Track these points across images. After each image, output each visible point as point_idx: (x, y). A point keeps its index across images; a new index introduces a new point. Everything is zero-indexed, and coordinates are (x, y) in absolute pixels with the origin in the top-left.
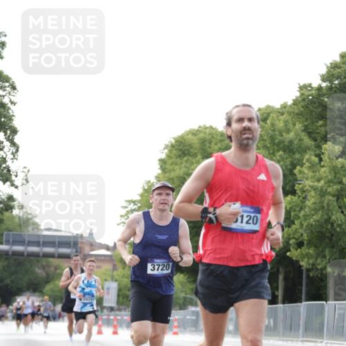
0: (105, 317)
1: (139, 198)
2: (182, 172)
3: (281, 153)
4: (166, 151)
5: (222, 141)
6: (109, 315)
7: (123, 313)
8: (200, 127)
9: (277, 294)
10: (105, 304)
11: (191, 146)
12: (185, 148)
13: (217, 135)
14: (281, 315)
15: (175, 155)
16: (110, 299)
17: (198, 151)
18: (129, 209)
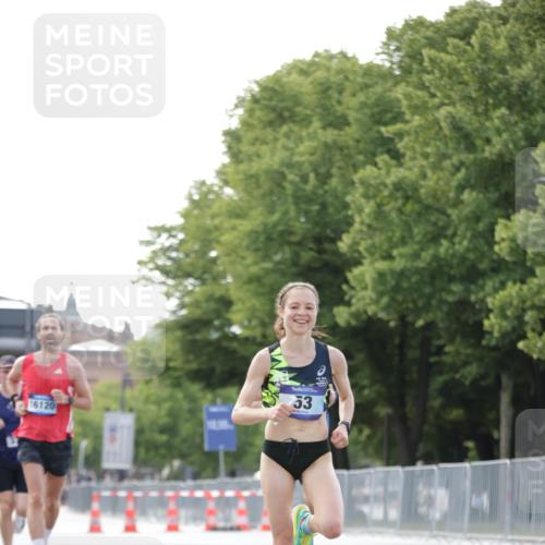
0: (106, 494)
1: (181, 221)
2: (277, 159)
3: (503, 110)
4: (240, 111)
5: (367, 86)
6: (114, 490)
7: (148, 483)
8: (317, 55)
9: (496, 435)
10: (107, 464)
11: (296, 100)
12: (282, 105)
13: (355, 72)
14: (505, 485)
15: (261, 121)
16: (118, 452)
17: (313, 110)
18: (157, 247)
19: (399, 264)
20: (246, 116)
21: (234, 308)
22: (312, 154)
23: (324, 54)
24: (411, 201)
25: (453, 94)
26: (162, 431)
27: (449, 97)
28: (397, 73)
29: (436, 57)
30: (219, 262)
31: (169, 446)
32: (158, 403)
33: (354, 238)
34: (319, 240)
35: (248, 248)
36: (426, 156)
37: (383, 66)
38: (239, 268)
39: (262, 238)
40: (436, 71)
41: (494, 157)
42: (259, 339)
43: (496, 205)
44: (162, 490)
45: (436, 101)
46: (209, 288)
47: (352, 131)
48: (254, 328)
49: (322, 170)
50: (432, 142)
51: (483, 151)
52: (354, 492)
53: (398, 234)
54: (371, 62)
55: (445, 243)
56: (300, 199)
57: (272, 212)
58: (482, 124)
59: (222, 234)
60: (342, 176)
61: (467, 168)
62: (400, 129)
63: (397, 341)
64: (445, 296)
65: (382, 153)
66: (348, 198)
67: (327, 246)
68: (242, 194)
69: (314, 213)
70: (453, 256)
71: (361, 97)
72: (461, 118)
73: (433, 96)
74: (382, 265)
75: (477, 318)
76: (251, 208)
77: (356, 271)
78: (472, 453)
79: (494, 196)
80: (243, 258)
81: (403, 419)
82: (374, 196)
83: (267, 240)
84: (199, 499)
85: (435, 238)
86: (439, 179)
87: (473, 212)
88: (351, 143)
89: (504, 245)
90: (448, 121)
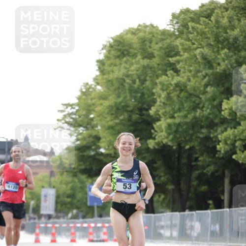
0: (42, 225)
1: (77, 101)
2: (121, 73)
3: (226, 50)
4: (104, 51)
5: (163, 40)
6: (46, 223)
7: (62, 220)
8: (139, 25)
9: (222, 198)
10: (43, 212)
11: (130, 46)
12: (124, 48)
13: (157, 33)
14: (227, 220)
15: (114, 56)
16: (48, 206)
17: (138, 51)
18: (66, 113)
19: (177, 120)
20: (107, 53)
21: (101, 141)
22: (137, 71)
23: (143, 25)
24: (183, 92)
25: (202, 43)
26: (68, 197)
27: (201, 44)
28: (177, 33)
29: (195, 26)
30: (94, 120)
31: (71, 203)
32: (66, 184)
33: (157, 108)
34: (140, 110)
35: (108, 113)
36: (190, 71)
37: (170, 30)
38: (104, 122)
39: (114, 109)
40: (195, 33)
41: (221, 72)
42: (113, 155)
43: (222, 93)
44: (68, 224)
45: (195, 46)
46: (89, 132)
47: (156, 60)
48: (111, 150)
49: (142, 78)
50: (193, 65)
51: (217, 69)
52: (157, 224)
53: (177, 107)
54: (165, 29)
55: (199, 111)
56: (132, 91)
57: (119, 97)
58: (216, 56)
59: (96, 107)
60: (151, 80)
61: (209, 76)
62: (178, 59)
63: (177, 155)
64: (199, 135)
65: (170, 70)
66: (154, 91)
67: (144, 112)
68: (105, 89)
69: (138, 98)
70: (203, 116)
71: (160, 45)
72: (206, 54)
73: (193, 44)
74: (170, 121)
75: (214, 145)
76: (109, 95)
77: (158, 124)
78: (211, 206)
79: (222, 89)
80: (106, 118)
81: (179, 190)
82: (166, 90)
83: (116, 110)
84: (85, 228)
85: (194, 108)
86: (196, 82)
87: (212, 96)
88: (156, 65)
89: (226, 111)
90: (201, 55)
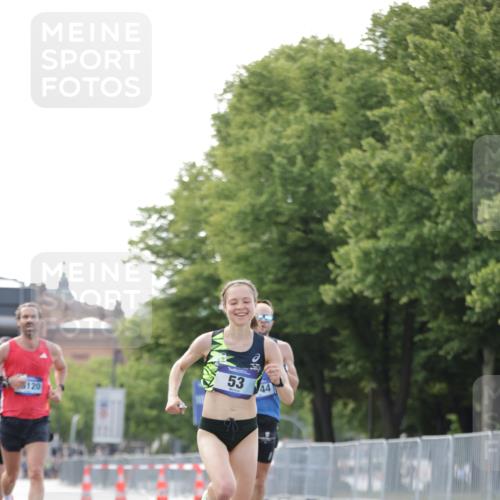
0: (98, 467)
1: (171, 202)
2: (264, 142)
3: (485, 94)
4: (229, 96)
5: (352, 71)
6: (105, 463)
7: (138, 456)
8: (304, 41)
10: (98, 439)
11: (284, 85)
12: (270, 89)
13: (341, 57)
15: (248, 104)
16: (109, 427)
17: (300, 95)
18: (147, 227)
19: (383, 244)
20: (235, 100)
22: (299, 137)
23: (311, 40)
24: (396, 183)
25: (437, 79)
26: (152, 406)
27: (434, 82)
28: (383, 58)
29: (421, 44)
30: (208, 242)
31: (158, 420)
32: (148, 379)
33: (340, 218)
34: (305, 221)
35: (236, 228)
36: (410, 139)
37: (369, 52)
38: (228, 248)
39: (250, 219)
40: (421, 57)
44: (151, 464)
45: (421, 85)
46: (197, 268)
47: (339, 115)
49: (309, 153)
50: (417, 125)
52: (339, 464)
53: (383, 214)
54: (357, 48)
55: (428, 224)
56: (287, 180)
57: (259, 193)
58: (465, 107)
59: (211, 215)
60: (329, 158)
61: (451, 150)
62: (386, 113)
63: (381, 317)
65: (368, 136)
66: (335, 180)
67: (313, 226)
68: (231, 177)
69: (300, 195)
70: (437, 236)
71: (347, 82)
72: (443, 102)
73: (418, 80)
74: (368, 244)
75: (460, 295)
76: (240, 190)
77: (342, 250)
78: (454, 426)
80: (232, 238)
82: (360, 178)
83: (255, 221)
85: (419, 218)
86: (423, 160)
87: (455, 192)
88: (337, 126)
90: (432, 104)
